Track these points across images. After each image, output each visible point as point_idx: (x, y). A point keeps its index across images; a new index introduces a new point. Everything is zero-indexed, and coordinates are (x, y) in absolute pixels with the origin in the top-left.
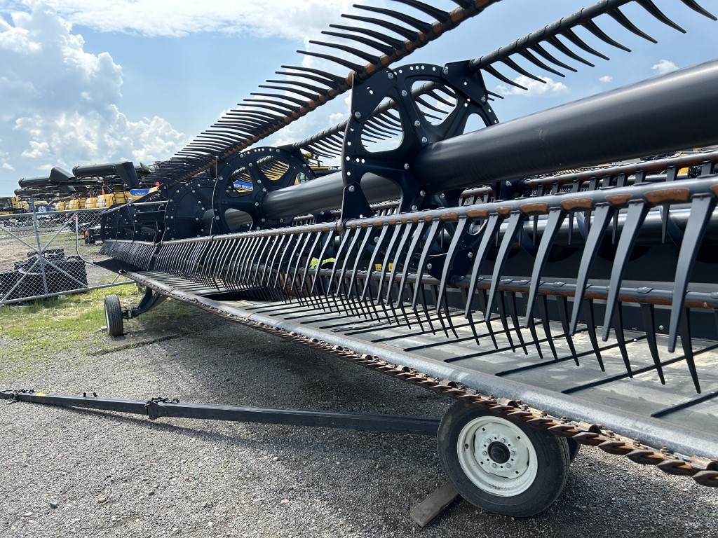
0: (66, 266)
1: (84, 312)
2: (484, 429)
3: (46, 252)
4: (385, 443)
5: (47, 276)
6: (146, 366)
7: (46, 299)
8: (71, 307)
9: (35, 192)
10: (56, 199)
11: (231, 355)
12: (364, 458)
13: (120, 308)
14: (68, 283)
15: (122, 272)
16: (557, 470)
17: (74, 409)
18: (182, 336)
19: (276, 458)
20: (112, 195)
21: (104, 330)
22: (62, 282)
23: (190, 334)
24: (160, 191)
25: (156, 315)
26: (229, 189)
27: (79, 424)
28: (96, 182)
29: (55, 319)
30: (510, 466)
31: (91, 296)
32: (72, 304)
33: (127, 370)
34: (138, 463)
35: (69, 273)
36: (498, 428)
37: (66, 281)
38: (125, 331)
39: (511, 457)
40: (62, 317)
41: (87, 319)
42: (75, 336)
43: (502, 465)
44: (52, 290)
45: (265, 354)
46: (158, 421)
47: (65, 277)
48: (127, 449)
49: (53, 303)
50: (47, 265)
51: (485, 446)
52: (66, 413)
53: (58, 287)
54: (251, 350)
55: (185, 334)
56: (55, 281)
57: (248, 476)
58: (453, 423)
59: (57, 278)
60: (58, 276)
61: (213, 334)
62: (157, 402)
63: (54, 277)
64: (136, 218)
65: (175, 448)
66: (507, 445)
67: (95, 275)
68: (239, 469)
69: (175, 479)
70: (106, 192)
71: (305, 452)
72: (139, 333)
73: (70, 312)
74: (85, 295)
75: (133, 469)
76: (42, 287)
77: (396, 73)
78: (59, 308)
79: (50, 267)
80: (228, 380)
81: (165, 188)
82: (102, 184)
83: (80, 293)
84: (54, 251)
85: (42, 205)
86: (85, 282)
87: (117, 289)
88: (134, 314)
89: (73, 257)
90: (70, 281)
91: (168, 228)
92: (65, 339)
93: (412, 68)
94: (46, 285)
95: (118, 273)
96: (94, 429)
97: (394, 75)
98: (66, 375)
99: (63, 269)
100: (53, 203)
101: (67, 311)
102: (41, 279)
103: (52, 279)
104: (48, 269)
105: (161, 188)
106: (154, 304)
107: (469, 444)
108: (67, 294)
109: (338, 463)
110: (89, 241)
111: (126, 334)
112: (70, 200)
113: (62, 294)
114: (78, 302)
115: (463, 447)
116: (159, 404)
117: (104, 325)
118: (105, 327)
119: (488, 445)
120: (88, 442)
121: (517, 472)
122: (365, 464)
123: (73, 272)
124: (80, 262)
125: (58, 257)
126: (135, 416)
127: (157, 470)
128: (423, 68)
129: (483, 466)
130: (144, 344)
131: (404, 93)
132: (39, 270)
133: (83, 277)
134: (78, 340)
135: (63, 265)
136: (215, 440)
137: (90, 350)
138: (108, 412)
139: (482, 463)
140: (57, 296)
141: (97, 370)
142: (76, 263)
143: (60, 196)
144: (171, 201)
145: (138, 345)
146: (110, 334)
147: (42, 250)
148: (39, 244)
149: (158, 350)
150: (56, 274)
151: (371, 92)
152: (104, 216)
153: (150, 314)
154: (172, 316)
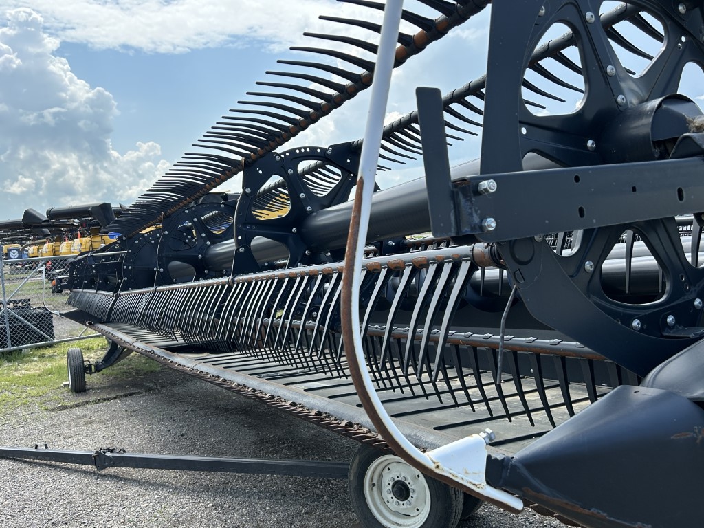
0: (31, 318)
1: (47, 367)
2: (389, 469)
3: (11, 302)
4: (318, 492)
5: (11, 328)
6: (103, 422)
7: (10, 353)
8: (34, 361)
9: (6, 236)
10: (29, 242)
11: (192, 411)
12: (293, 505)
13: (83, 361)
14: (33, 336)
15: (90, 324)
16: (446, 505)
17: (26, 462)
18: (146, 392)
19: (211, 505)
20: (89, 239)
21: (65, 385)
22: (26, 335)
23: (154, 390)
24: (119, 242)
25: (122, 371)
26: (188, 239)
27: (29, 475)
28: (73, 225)
29: (16, 374)
30: (410, 504)
31: (57, 350)
32: (36, 359)
33: (84, 426)
34: (80, 509)
35: (34, 325)
36: (400, 467)
37: (30, 334)
38: (88, 387)
39: (411, 495)
40: (23, 372)
41: (49, 374)
42: (35, 392)
43: (404, 502)
44: (15, 343)
45: (226, 410)
46: (105, 471)
47: (30, 329)
48: (71, 497)
49: (16, 358)
50: (12, 316)
51: (389, 484)
52: (18, 465)
53: (22, 340)
54: (214, 407)
55: (149, 390)
56: (19, 333)
57: (181, 519)
58: (360, 462)
59: (21, 331)
60: (23, 328)
61: (178, 390)
62: (105, 453)
63: (18, 329)
64: (94, 269)
65: (117, 496)
66: (407, 483)
67: (63, 328)
68: (173, 514)
69: (112, 522)
70: (83, 236)
71: (240, 500)
72: (102, 389)
73: (33, 367)
74: (50, 349)
75: (74, 514)
76: (5, 340)
77: (283, 156)
78: (22, 363)
79: (15, 318)
80: (182, 435)
81: (124, 238)
82: (78, 226)
83: (45, 347)
84: (20, 301)
85: (14, 249)
86: (52, 335)
87: (84, 343)
88: (98, 368)
89: (39, 308)
90: (35, 333)
91: (126, 279)
92: (24, 395)
93: (298, 151)
94: (9, 337)
95: (85, 325)
96: (42, 479)
97: (281, 157)
98: (21, 430)
99: (28, 321)
100: (26, 246)
101: (28, 366)
102: (4, 331)
103: (16, 331)
104: (12, 320)
105: (120, 238)
106: (119, 358)
107: (376, 483)
108: (31, 348)
109: (267, 509)
110: (56, 290)
111: (89, 390)
112: (44, 243)
113: (26, 348)
114: (42, 356)
115: (370, 486)
116: (107, 454)
117: (66, 381)
118: (67, 383)
119: (391, 483)
120: (35, 492)
121: (418, 510)
122: (292, 510)
123: (38, 324)
124: (47, 314)
125: (23, 308)
126: (84, 467)
127: (96, 515)
128: (308, 150)
129: (389, 505)
130: (105, 400)
131: (290, 171)
132: (3, 322)
133: (49, 329)
134: (37, 395)
135: (28, 316)
136: (157, 489)
137: (49, 407)
138: (58, 464)
139: (388, 502)
140: (21, 350)
141: (53, 426)
142: (42, 314)
143: (34, 240)
144: (130, 251)
145: (99, 400)
146: (71, 390)
147: (7, 300)
148: (4, 293)
149: (118, 406)
150: (20, 326)
151: (261, 172)
152: (73, 264)
153: (115, 369)
154: (138, 372)
